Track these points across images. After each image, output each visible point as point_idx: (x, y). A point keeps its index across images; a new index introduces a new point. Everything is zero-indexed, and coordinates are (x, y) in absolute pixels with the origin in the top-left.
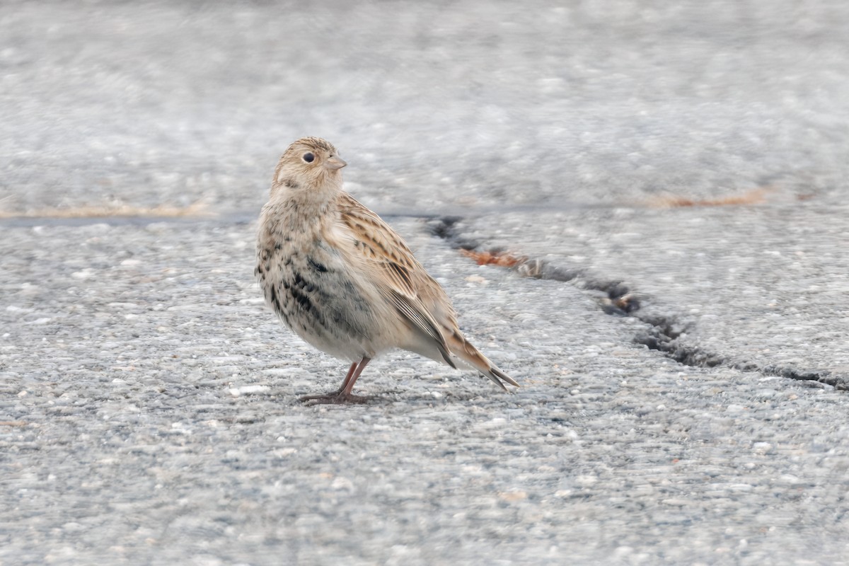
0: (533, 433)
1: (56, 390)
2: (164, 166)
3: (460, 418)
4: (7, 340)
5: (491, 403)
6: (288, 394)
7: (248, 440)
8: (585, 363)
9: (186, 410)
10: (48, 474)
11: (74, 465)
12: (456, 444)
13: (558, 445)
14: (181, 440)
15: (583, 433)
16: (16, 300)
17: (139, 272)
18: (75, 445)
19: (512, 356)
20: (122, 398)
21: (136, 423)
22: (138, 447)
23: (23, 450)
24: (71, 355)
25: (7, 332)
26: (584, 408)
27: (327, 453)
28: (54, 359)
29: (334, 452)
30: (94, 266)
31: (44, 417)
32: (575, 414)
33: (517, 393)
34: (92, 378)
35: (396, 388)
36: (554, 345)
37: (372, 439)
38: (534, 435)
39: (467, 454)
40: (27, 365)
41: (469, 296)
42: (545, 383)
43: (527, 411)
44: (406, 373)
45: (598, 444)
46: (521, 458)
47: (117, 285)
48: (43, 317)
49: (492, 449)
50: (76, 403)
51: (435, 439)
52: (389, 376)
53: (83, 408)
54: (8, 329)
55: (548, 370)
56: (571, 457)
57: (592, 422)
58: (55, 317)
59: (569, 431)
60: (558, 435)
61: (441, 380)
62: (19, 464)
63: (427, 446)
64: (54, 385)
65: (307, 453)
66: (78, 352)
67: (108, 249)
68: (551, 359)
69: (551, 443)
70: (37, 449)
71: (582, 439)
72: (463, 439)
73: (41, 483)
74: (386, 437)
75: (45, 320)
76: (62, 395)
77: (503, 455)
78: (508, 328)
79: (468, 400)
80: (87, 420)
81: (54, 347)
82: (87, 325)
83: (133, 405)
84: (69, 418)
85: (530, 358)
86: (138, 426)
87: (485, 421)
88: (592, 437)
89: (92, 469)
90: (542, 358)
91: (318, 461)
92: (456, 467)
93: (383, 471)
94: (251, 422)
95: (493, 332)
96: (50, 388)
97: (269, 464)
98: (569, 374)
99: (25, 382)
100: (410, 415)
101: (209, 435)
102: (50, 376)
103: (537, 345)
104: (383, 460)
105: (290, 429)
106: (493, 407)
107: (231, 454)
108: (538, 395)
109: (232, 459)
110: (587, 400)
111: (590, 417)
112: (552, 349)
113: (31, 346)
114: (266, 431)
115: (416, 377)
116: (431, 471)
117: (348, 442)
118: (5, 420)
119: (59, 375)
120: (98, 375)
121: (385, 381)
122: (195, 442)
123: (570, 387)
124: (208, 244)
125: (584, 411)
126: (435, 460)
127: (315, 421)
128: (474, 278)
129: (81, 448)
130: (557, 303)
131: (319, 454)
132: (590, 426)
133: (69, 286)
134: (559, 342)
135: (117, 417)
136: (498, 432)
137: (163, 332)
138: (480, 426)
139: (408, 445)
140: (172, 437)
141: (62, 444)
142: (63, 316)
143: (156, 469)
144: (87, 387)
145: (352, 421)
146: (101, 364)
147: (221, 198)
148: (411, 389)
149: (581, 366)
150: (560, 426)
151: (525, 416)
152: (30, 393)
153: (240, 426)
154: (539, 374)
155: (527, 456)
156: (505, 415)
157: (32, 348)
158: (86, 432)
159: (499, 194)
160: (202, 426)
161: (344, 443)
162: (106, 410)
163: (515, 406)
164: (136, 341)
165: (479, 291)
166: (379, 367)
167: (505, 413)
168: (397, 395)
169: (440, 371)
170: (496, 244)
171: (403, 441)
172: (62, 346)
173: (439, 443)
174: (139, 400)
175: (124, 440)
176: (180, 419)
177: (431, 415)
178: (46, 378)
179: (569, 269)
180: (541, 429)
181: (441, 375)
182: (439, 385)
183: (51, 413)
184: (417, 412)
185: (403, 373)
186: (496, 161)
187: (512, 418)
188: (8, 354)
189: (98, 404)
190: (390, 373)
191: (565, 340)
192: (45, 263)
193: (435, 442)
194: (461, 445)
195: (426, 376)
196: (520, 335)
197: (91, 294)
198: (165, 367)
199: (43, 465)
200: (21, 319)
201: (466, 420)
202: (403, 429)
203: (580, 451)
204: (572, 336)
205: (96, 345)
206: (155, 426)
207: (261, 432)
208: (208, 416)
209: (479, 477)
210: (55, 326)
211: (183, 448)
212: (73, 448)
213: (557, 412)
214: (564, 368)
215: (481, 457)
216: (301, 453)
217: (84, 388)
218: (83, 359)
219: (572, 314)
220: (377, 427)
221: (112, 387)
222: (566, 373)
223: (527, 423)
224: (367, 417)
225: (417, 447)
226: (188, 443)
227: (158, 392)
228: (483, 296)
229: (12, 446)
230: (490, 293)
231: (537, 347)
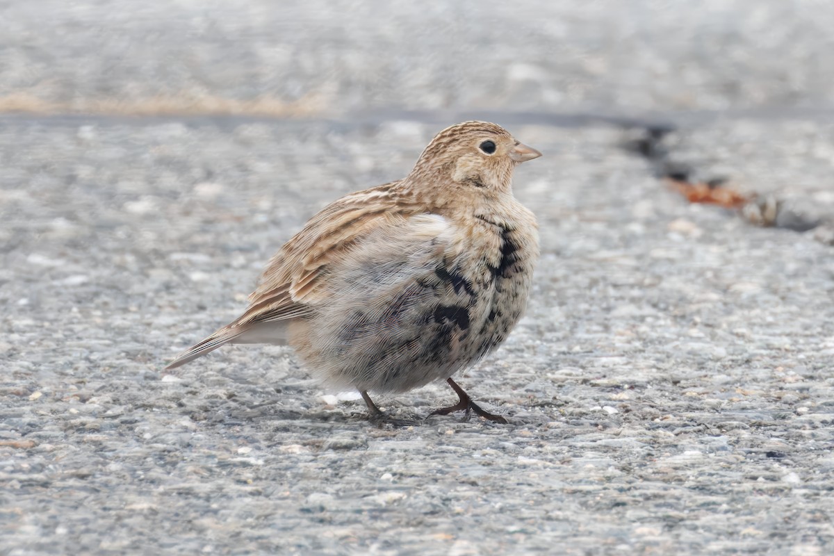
0: (737, 475)
1: (84, 391)
2: (272, 35)
3: (639, 449)
4: (22, 311)
5: (685, 425)
6: (404, 405)
7: (342, 477)
8: (819, 365)
9: (258, 428)
10: (56, 525)
11: (95, 513)
12: (629, 489)
13: (771, 495)
14: (247, 474)
15: (809, 476)
16: (42, 247)
17: (217, 204)
18: (100, 479)
19: (720, 351)
20: (174, 405)
21: (189, 445)
22: (187, 485)
23: (27, 485)
24: (109, 335)
25: (23, 296)
26: (813, 435)
27: (448, 499)
28: (83, 342)
29: (457, 499)
30: (157, 193)
31: (60, 434)
32: (799, 446)
33: (722, 409)
34: (135, 374)
35: (555, 398)
36: (780, 335)
37: (513, 479)
38: (739, 479)
39: (643, 508)
40: (46, 351)
41: (673, 254)
42: (762, 396)
43: (734, 439)
44: (570, 375)
45: (827, 495)
46: (717, 516)
47: (186, 224)
48: (76, 273)
49: (678, 499)
50: (109, 412)
51: (601, 482)
52: (546, 379)
53: (117, 421)
54: (26, 291)
55: (769, 375)
56: (788, 514)
57: (821, 460)
58: (94, 273)
59: (788, 474)
60: (773, 479)
61: (618, 387)
62: (18, 510)
63: (588, 493)
64: (81, 383)
65: (420, 499)
66: (121, 331)
67: (180, 166)
68: (774, 357)
69: (761, 491)
70: (45, 485)
71: (805, 487)
72: (639, 483)
73: (44, 540)
74: (533, 476)
75: (78, 280)
76: (91, 400)
77: (693, 510)
78: (720, 305)
79: (653, 419)
80: (121, 441)
81: (86, 323)
82: (136, 288)
83: (187, 417)
84: (94, 436)
85: (746, 356)
86: (191, 452)
87: (673, 454)
88: (820, 483)
89: (119, 518)
90: (762, 355)
91: (433, 513)
92: (625, 527)
93: (523, 531)
94: (348, 448)
95: (699, 312)
96: (74, 387)
97: (364, 517)
98: (797, 380)
99: (40, 379)
100: (570, 441)
101: (287, 469)
102: (76, 369)
103: (759, 335)
104: (526, 513)
105: (400, 461)
106: (686, 433)
107: (315, 498)
108: (751, 414)
109: (315, 508)
110: (817, 423)
111: (819, 451)
112: (776, 342)
113: (56, 320)
114: (366, 464)
115: (585, 381)
116: (590, 533)
117: (480, 483)
118: (6, 438)
119: (89, 368)
120: (143, 369)
121: (540, 387)
122: (266, 479)
123: (797, 402)
124: (319, 161)
125: (812, 441)
126: (597, 516)
127: (438, 448)
128: (681, 225)
129: (106, 485)
130: (791, 267)
131: (435, 501)
132: (818, 465)
133: (120, 224)
134: (788, 330)
135: (163, 437)
136: (689, 473)
137: (241, 302)
138: (665, 461)
139: (562, 490)
140: (237, 470)
141: (83, 477)
142: (105, 273)
143: (206, 521)
144: (126, 388)
145: (488, 450)
146: (149, 351)
147: (347, 85)
148: (576, 400)
149: (815, 369)
150: (776, 465)
151: (730, 448)
152: (46, 394)
153: (332, 455)
154: (755, 380)
155: (726, 512)
156: (702, 446)
157: (56, 324)
158: (117, 459)
159: (731, 89)
160: (277, 453)
161: (474, 484)
162: (148, 425)
163: (718, 431)
164: (202, 316)
165: (686, 246)
166: (535, 365)
167: (702, 442)
168: (555, 409)
169: (618, 373)
170: (718, 170)
171: (557, 485)
172: (99, 321)
173: (605, 489)
174: (196, 410)
175: (169, 473)
176: (250, 441)
177: (599, 442)
178: (70, 371)
179: (813, 213)
180: (748, 468)
181: (618, 379)
182: (614, 396)
183: (71, 428)
184: (580, 437)
185: (567, 375)
186: (731, 37)
187: (712, 451)
188: (22, 332)
189: (138, 414)
190: (549, 375)
191: (796, 328)
192: (90, 186)
193: (600, 487)
194: (637, 493)
195: (598, 382)
196: (734, 318)
197: (147, 238)
198: (237, 358)
199: (53, 511)
200: (47, 276)
201: (647, 452)
202: (558, 464)
203: (801, 505)
204: (807, 321)
205: (146, 321)
206: (214, 452)
207: (360, 465)
208: (289, 437)
209: (656, 544)
210: (93, 289)
211: (248, 489)
212: (96, 486)
213: (775, 443)
214: (791, 373)
215: (663, 512)
216: (412, 500)
217: (122, 388)
218: (124, 342)
219: (809, 285)
220: (522, 460)
221: (161, 388)
222: (793, 380)
223: (731, 458)
224: (509, 444)
225: (574, 492)
226: (257, 479)
227: (224, 397)
228: (690, 254)
229: (11, 480)
230: (700, 250)
231: (756, 337)
